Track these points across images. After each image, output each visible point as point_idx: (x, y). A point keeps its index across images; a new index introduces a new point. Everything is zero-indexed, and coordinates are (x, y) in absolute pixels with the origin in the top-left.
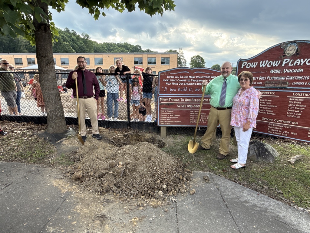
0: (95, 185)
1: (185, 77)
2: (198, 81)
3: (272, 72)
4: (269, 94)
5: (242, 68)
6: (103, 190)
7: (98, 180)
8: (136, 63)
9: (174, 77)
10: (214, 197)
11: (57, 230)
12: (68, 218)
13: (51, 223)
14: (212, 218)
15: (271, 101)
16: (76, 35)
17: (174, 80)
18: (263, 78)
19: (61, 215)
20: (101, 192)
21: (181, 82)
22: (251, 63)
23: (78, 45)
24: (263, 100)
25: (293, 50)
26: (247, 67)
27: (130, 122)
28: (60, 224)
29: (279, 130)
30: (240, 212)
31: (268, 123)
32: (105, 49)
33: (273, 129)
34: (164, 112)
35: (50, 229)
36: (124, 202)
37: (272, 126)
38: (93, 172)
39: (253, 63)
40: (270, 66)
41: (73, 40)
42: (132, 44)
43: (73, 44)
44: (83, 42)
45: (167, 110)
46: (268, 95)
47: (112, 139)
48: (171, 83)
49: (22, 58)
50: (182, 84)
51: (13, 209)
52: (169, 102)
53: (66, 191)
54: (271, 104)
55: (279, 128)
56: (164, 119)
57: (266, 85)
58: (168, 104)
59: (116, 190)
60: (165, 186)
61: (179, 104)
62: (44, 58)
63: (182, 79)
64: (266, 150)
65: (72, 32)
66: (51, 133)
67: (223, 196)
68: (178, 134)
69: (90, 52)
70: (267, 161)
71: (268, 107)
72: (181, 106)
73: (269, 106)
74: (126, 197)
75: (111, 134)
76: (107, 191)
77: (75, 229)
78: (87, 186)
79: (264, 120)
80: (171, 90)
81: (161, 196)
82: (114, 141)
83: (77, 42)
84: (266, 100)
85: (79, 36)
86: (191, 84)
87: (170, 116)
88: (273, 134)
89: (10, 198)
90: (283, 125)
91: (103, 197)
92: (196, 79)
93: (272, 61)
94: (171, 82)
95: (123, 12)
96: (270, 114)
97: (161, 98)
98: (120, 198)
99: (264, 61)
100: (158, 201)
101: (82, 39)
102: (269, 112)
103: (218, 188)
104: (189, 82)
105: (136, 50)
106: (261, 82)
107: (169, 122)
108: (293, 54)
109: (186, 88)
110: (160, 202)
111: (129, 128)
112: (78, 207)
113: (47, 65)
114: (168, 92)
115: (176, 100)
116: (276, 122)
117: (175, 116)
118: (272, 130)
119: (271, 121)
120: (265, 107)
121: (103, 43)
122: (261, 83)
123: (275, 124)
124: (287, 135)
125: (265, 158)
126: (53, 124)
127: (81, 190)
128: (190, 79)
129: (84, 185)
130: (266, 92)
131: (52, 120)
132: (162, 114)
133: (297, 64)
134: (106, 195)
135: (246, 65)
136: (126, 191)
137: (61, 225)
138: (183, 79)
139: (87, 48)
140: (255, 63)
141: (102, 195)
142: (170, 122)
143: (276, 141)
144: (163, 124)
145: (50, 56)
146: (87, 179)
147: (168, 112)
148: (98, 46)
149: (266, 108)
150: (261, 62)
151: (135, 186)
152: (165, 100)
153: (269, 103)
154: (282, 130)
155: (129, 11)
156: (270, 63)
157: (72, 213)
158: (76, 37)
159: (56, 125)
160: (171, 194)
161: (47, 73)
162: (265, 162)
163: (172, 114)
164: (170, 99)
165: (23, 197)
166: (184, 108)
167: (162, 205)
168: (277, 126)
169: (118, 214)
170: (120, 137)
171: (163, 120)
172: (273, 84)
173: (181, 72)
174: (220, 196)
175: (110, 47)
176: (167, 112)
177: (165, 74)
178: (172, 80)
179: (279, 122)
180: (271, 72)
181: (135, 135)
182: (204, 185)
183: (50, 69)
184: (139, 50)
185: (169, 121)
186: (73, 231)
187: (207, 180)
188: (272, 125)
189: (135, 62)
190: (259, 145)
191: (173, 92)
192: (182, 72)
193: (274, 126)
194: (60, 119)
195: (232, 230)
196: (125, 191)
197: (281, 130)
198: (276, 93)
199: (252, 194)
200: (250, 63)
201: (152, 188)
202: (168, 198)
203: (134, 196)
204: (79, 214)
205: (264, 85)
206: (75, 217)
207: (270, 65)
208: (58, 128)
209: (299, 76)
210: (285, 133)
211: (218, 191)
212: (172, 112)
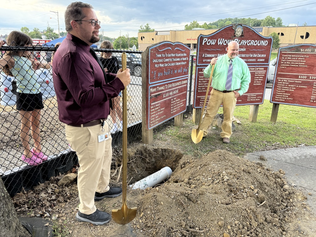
1: (169, 55)
2: (176, 60)
5: (203, 44)
9: (162, 55)
17: (161, 61)
21: (166, 63)
22: (211, 40)
25: (240, 32)
26: (208, 44)
34: (154, 108)
39: (212, 40)
40: (225, 44)
48: (159, 65)
50: (167, 65)
52: (157, 92)
56: (153, 119)
58: (156, 96)
61: (164, 93)
63: (166, 58)
67: (287, 162)
72: (166, 95)
80: (159, 75)
87: (158, 112)
92: (175, 57)
93: (226, 39)
94: (159, 63)
97: (151, 88)
99: (221, 39)
103: (276, 160)
104: (171, 63)
108: (240, 35)
114: (157, 78)
115: (162, 88)
128: (172, 57)
132: (152, 112)
133: (242, 44)
135: (207, 41)
138: (168, 58)
140: (214, 40)
147: (156, 107)
150: (219, 39)
152: (155, 90)
156: (226, 41)
163: (159, 109)
164: (158, 87)
166: (168, 97)
171: (152, 121)
173: (166, 49)
177: (154, 51)
185: (157, 118)
191: (160, 78)
209: (243, 54)
211: (279, 161)
212: (160, 106)
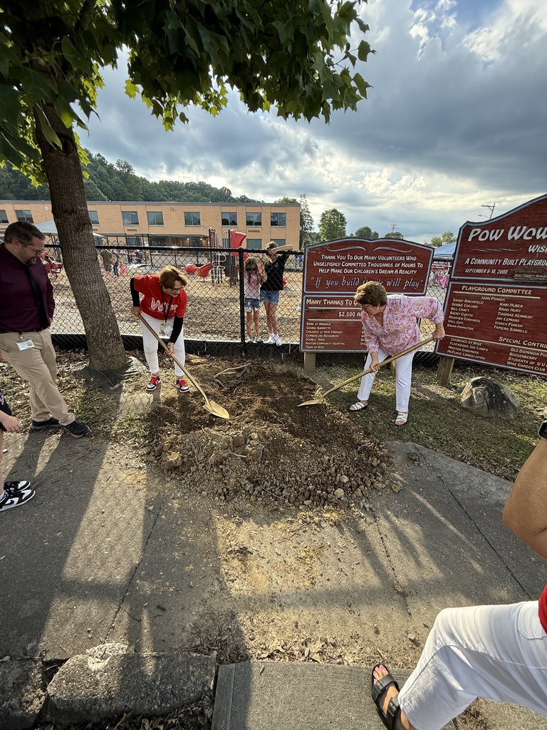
0: (209, 480)
1: (356, 258)
2: (381, 265)
3: (531, 249)
4: (520, 294)
5: (470, 240)
6: (228, 490)
7: (215, 470)
8: (225, 222)
9: (336, 257)
10: (438, 496)
11: (159, 588)
12: (174, 557)
13: (143, 572)
14: (449, 543)
15: (522, 306)
16: (106, 164)
17: (335, 264)
18: (511, 262)
19: (159, 552)
20: (225, 495)
21: (349, 268)
22: (490, 232)
23: (111, 185)
24: (506, 305)
26: (480, 239)
27: (245, 344)
28: (161, 573)
29: (530, 360)
30: (496, 528)
31: (511, 348)
32: (164, 195)
33: (519, 358)
34: (314, 326)
35: (144, 586)
36: (273, 514)
37: (518, 353)
38: (202, 453)
39: (493, 231)
40: (530, 238)
41: (101, 175)
42: (213, 186)
43: (101, 182)
44: (121, 179)
45: (318, 322)
46: (517, 294)
47: (216, 378)
48: (328, 270)
49: (4, 211)
50: (351, 271)
51: (57, 544)
52: (323, 306)
53: (155, 494)
54: (521, 313)
55: (530, 358)
56: (312, 340)
57: (516, 275)
58: (322, 311)
59: (252, 489)
60: (346, 479)
61: (342, 311)
62: (70, 214)
63: (350, 261)
64: (504, 397)
65: (98, 158)
66: (98, 369)
67: (454, 493)
68: (334, 364)
69: (135, 199)
70: (505, 416)
71: (514, 318)
72: (345, 314)
73: (516, 315)
74: (276, 503)
75: (214, 368)
76: (236, 492)
77: (195, 584)
78: (194, 482)
79: (502, 342)
80: (328, 284)
81: (343, 498)
82: (219, 381)
83: (109, 180)
84: (512, 305)
85: (111, 166)
86: (367, 272)
87: (323, 334)
88: (517, 367)
89: (44, 519)
90: (540, 353)
91: (230, 506)
92: (377, 261)
93: (534, 227)
94: (329, 267)
95: (218, 114)
96: (516, 330)
97: (309, 298)
98: (265, 506)
99: (519, 228)
100: (339, 509)
101: (119, 173)
102: (514, 327)
103: (439, 477)
104: (363, 269)
105: (222, 197)
106: (506, 269)
107: (321, 345)
109: (357, 280)
110: (344, 513)
111: (244, 354)
112: (188, 530)
113: (77, 230)
114: (323, 287)
115: (337, 303)
116: (527, 346)
117: (333, 334)
118: (516, 360)
119: (515, 344)
120: (507, 317)
121: (158, 182)
122: (505, 272)
123: (523, 350)
124: (544, 370)
125: (502, 411)
126: (100, 352)
127: (185, 491)
128: (367, 261)
129: (188, 480)
130: (513, 288)
131: (98, 345)
132: (309, 330)
134: (236, 500)
135: (479, 234)
136: (273, 490)
137: (163, 575)
138: (353, 261)
139: (129, 191)
140: (498, 231)
141: (228, 502)
142: (324, 345)
143: (506, 374)
144: (311, 349)
145: (82, 210)
146: (193, 469)
147: (320, 326)
148: (149, 187)
149: (511, 320)
150: (512, 228)
151: (289, 481)
152: (317, 302)
153: (517, 311)
154: (536, 361)
155: (250, 110)
156: (531, 232)
157: (178, 544)
158: (106, 168)
159: (106, 355)
160: (360, 494)
161: (79, 249)
162: (503, 418)
163: (327, 330)
164: (325, 300)
165: (71, 512)
166: (352, 318)
167: (348, 519)
168: (528, 352)
169: (271, 543)
170: (229, 373)
171: (309, 341)
172: (531, 274)
173: (349, 248)
174: (449, 494)
175: (172, 191)
176: (318, 325)
177: (317, 251)
178: (332, 264)
179: (533, 347)
180: (530, 251)
181: (256, 368)
182: (413, 470)
183: (85, 239)
184: (226, 198)
185: (322, 342)
186: (191, 587)
187: (415, 460)
188: (517, 351)
189: (223, 220)
190: (491, 387)
191: (332, 288)
192: (352, 248)
193: (522, 354)
194: (113, 341)
195: (495, 568)
196: (272, 492)
197: (533, 361)
198: (534, 293)
199: (504, 487)
200: (487, 232)
201: (322, 484)
202: (355, 502)
203: (291, 500)
204: (193, 546)
205: (512, 277)
206: (186, 553)
207: (531, 236)
208: (110, 359)
210: (540, 366)
211: (441, 483)
212: (329, 326)
